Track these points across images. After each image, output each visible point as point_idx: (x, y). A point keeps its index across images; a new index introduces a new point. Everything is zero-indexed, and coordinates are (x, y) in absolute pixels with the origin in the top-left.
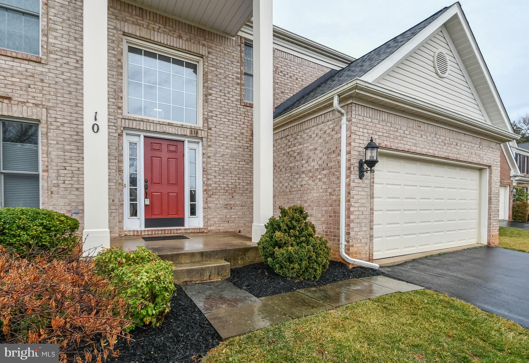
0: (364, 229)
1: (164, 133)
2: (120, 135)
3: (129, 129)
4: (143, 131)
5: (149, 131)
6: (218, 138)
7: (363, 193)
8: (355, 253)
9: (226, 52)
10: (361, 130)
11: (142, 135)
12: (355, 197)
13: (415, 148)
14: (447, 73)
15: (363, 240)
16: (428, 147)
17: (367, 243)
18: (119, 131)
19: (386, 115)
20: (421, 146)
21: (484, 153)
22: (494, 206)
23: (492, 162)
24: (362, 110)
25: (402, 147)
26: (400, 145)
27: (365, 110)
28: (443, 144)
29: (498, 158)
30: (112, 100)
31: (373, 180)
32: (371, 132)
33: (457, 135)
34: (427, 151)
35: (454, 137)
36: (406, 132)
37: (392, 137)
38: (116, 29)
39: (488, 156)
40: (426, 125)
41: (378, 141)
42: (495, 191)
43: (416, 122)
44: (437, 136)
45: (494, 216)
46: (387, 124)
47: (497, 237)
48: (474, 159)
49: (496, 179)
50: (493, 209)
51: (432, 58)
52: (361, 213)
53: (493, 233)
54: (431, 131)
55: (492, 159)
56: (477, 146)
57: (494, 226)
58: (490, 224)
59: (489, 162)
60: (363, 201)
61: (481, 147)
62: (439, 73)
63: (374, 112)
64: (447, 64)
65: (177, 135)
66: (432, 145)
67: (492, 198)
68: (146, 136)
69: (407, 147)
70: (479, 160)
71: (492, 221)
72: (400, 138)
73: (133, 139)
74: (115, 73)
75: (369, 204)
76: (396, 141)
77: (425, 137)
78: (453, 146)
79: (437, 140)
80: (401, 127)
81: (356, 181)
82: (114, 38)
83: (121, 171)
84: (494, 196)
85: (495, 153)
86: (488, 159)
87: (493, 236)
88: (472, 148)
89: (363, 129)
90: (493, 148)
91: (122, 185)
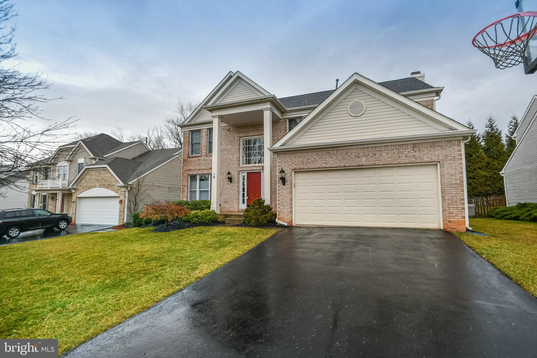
0: (286, 208)
1: (252, 170)
2: (239, 174)
3: (241, 171)
4: (246, 171)
5: (247, 170)
6: (274, 168)
7: (285, 192)
8: (281, 218)
9: (278, 128)
10: (283, 164)
11: (246, 172)
12: (280, 193)
13: (325, 165)
14: (363, 112)
15: (286, 213)
16: (339, 162)
17: (288, 215)
18: (238, 172)
19: (300, 153)
20: (332, 163)
21: (422, 153)
22: (450, 195)
23: (442, 158)
24: (284, 155)
25: (313, 166)
26: (311, 166)
27: (286, 155)
28: (357, 157)
29: (455, 153)
30: (236, 162)
31: (291, 185)
32: (290, 163)
33: (374, 149)
34: (337, 165)
35: (370, 150)
36: (316, 158)
37: (305, 163)
38: (237, 137)
39: (434, 154)
40: (335, 151)
41: (295, 167)
42: (451, 182)
43: (325, 151)
44: (348, 154)
45: (451, 204)
46: (301, 158)
47: (462, 224)
48: (403, 160)
49: (454, 171)
50: (446, 197)
51: (346, 109)
52: (284, 200)
53: (451, 219)
54: (341, 153)
55: (441, 156)
56: (409, 150)
57: (452, 213)
58: (443, 211)
59: (435, 158)
60: (286, 195)
61: (415, 149)
62: (353, 115)
63: (291, 154)
64: (363, 106)
65: (257, 170)
66: (343, 160)
67: (444, 188)
68: (247, 173)
69: (318, 166)
70: (414, 160)
71: (447, 208)
72: (311, 162)
73: (244, 174)
74: (237, 152)
75: (289, 197)
76: (309, 164)
77: (335, 157)
78: (369, 157)
79: (349, 156)
80: (313, 156)
81: (281, 186)
82: (237, 140)
83: (238, 187)
84: (448, 186)
85: (449, 149)
86: (433, 156)
87: (450, 222)
88: (399, 153)
89: (285, 163)
90: (442, 146)
91: (239, 192)
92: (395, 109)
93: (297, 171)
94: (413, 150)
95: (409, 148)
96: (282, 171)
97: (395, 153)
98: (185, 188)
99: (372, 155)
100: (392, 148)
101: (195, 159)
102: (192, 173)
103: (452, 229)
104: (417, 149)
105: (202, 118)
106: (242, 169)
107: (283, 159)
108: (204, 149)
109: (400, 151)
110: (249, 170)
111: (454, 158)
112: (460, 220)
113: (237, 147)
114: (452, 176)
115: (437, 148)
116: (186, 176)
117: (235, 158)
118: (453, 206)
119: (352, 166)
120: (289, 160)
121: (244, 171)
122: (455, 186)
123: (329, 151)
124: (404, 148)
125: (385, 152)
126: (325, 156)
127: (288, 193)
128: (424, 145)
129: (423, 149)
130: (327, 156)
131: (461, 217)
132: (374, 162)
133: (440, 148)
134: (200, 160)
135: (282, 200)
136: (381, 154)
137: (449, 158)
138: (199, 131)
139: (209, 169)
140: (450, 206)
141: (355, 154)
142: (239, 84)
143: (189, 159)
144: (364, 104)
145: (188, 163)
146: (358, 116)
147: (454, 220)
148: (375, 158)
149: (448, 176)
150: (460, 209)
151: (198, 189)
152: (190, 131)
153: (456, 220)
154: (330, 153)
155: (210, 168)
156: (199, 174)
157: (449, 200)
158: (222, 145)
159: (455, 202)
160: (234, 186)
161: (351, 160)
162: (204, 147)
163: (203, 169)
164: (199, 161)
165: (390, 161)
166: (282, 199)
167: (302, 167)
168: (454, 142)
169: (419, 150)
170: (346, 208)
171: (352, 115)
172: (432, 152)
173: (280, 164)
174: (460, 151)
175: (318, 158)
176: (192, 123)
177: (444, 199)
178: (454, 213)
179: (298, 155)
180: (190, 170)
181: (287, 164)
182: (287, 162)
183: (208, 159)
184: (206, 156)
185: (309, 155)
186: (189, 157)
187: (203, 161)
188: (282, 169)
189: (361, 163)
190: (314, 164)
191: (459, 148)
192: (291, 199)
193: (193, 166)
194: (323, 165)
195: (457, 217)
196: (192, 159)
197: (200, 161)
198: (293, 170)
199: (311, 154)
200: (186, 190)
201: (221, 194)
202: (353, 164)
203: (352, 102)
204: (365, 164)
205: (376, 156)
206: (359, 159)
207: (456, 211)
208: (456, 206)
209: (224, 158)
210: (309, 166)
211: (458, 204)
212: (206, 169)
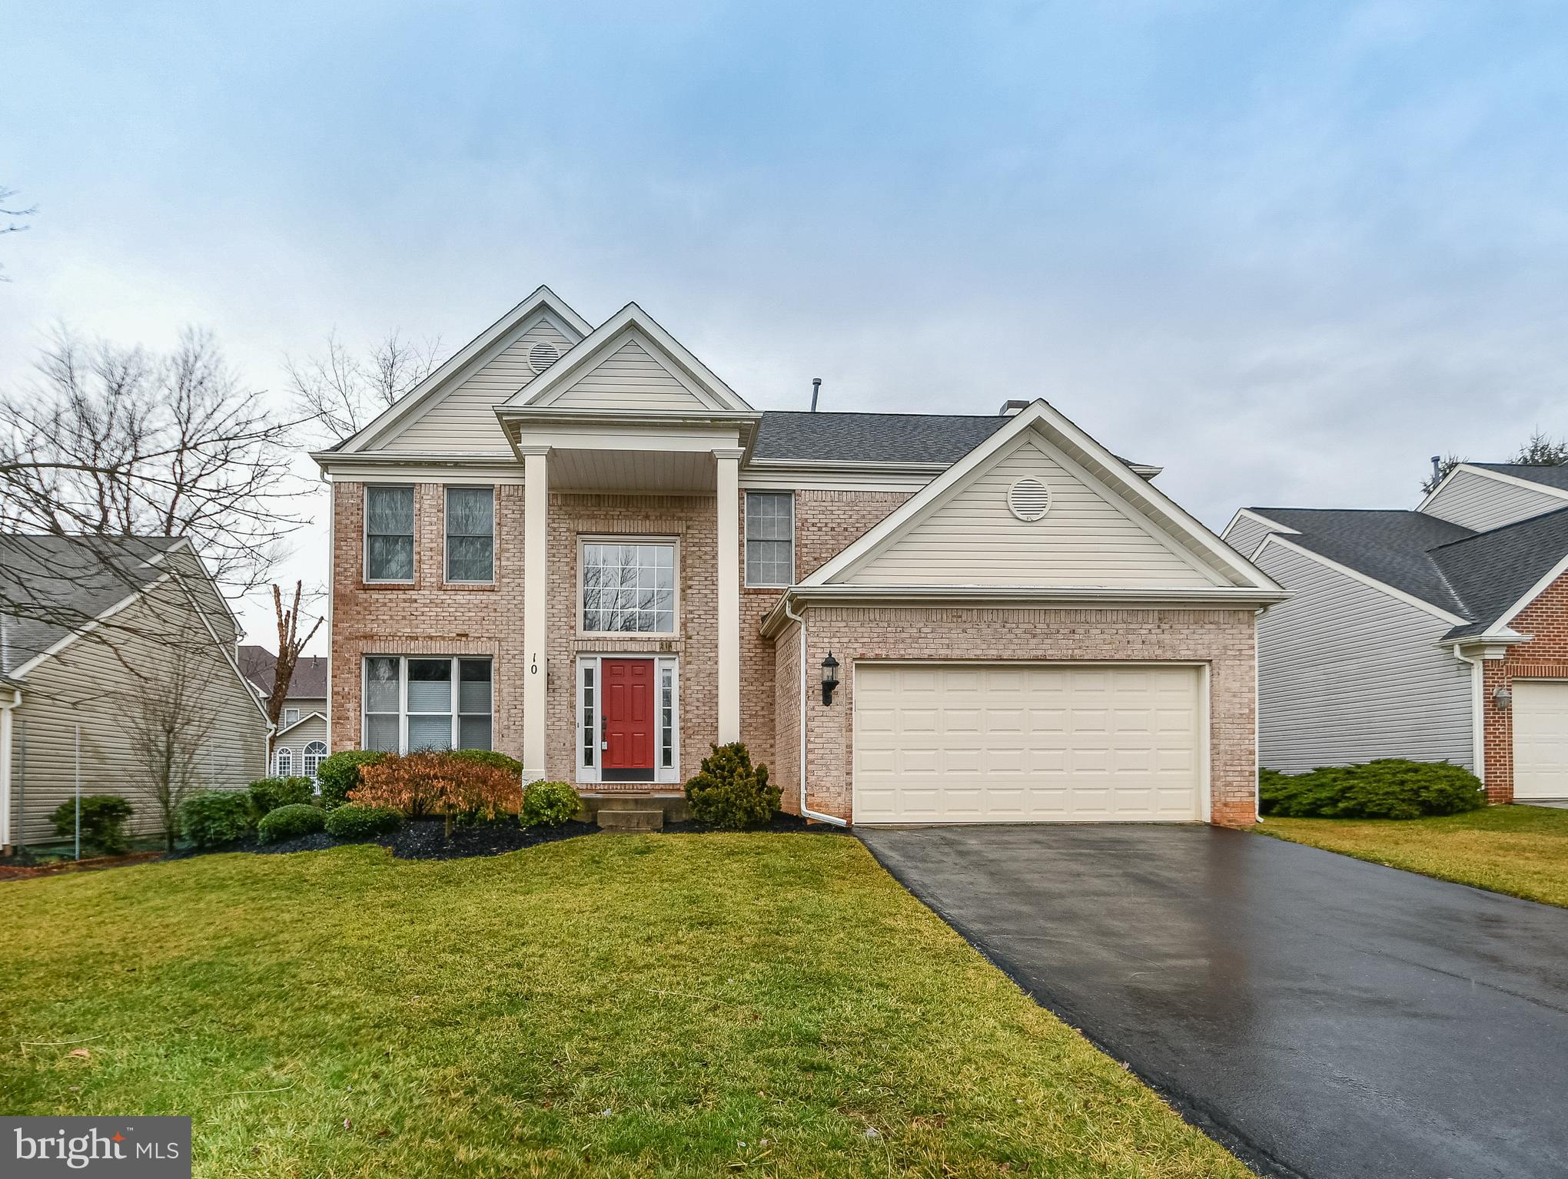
0: (835, 773)
1: (625, 652)
2: (573, 662)
4: (599, 652)
6: (702, 650)
7: (831, 724)
8: (817, 805)
10: (826, 640)
11: (599, 657)
12: (816, 730)
13: (949, 652)
14: (1046, 510)
15: (832, 789)
16: (984, 646)
17: (839, 794)
18: (572, 657)
19: (877, 611)
20: (964, 646)
21: (1178, 636)
22: (1228, 742)
23: (1216, 652)
24: (829, 613)
25: (915, 653)
26: (909, 651)
27: (834, 612)
28: (1029, 636)
29: (1243, 641)
30: (566, 619)
31: (850, 706)
32: (846, 640)
33: (1073, 616)
34: (979, 652)
35: (1063, 620)
36: (925, 630)
37: (892, 641)
38: (568, 530)
39: (1200, 642)
40: (975, 612)
41: (860, 651)
42: (1232, 711)
43: (949, 612)
44: (1008, 625)
45: (1229, 763)
46: (881, 624)
47: (1250, 810)
48: (1138, 651)
49: (1238, 684)
50: (1222, 747)
51: (1002, 496)
52: (828, 751)
53: (1228, 799)
54: (990, 620)
55: (1214, 647)
56: (1150, 626)
57: (1230, 784)
58: (1213, 779)
59: (1202, 653)
60: (833, 735)
61: (1164, 626)
62: (1021, 517)
63: (850, 612)
64: (1045, 495)
65: (643, 652)
66: (994, 641)
67: (1217, 726)
68: (602, 659)
69: (927, 652)
70: (1159, 652)
71: (1222, 773)
72: (910, 640)
73: (589, 664)
74: (567, 585)
75: (843, 741)
76: (901, 646)
77: (974, 631)
78: (1060, 636)
79: (1010, 631)
80: (914, 623)
81: (817, 708)
82: (567, 543)
83: (572, 706)
84: (1227, 721)
85: (1231, 632)
86: (1200, 647)
87: (1226, 805)
88: (1128, 631)
89: (831, 638)
90: (1217, 623)
91: (573, 724)
92: (1119, 516)
93: (865, 665)
94: (1159, 627)
95: (1150, 621)
96: (831, 663)
97: (1121, 632)
98: (348, 706)
99: (1066, 631)
100: (1114, 618)
101: (392, 595)
102: (378, 648)
103: (1229, 821)
104: (1167, 626)
105: (417, 440)
106: (589, 646)
107: (825, 624)
108: (431, 562)
109: (1131, 626)
110: (607, 652)
111: (1241, 655)
112: (1245, 799)
113: (566, 568)
114: (1234, 696)
115: (1207, 626)
116: (353, 659)
117: (560, 607)
118: (1233, 769)
119: (1018, 660)
120: (842, 630)
121: (594, 652)
122: (1238, 721)
123: (960, 613)
124: (1140, 620)
125: (1099, 626)
126: (949, 625)
127: (841, 731)
128: (1181, 618)
129: (1180, 626)
130: (952, 625)
131: (1247, 794)
132: (1070, 652)
133: (1212, 626)
134: (415, 601)
135: (822, 751)
136: (1087, 631)
137: (1230, 653)
138: (408, 490)
139: (452, 639)
140: (1228, 768)
141: (1026, 626)
142: (626, 349)
143: (362, 595)
144: (1049, 490)
145: (358, 608)
146: (1032, 521)
147: (1233, 800)
148: (1074, 640)
149: (1227, 696)
150: (1247, 774)
151: (403, 712)
152: (364, 484)
153: (1238, 799)
154: (960, 617)
155: (458, 635)
156: (406, 655)
157: (1226, 753)
158: (507, 555)
159: (1238, 757)
160: (556, 703)
161: (1016, 641)
162: (430, 553)
163: (431, 638)
164: (407, 604)
165: (1106, 652)
166: (821, 746)
167: (884, 653)
168: (1241, 615)
169: (1171, 627)
170: (993, 773)
171: (1018, 514)
172: (1197, 637)
173: (815, 640)
174: (1251, 637)
175: (929, 630)
176: (374, 453)
177: (1217, 751)
178: (1235, 784)
179: (872, 617)
180: (369, 637)
181: (837, 640)
182: (838, 635)
183: (450, 601)
184: (440, 589)
185: (903, 618)
186: (366, 588)
187: (425, 605)
188: (830, 655)
189: (1040, 653)
190: (916, 645)
191: (1250, 631)
192: (849, 746)
193: (384, 621)
194: (943, 652)
195: (1239, 794)
196: (375, 596)
197: (415, 605)
198: (854, 659)
199: (908, 618)
200: (351, 714)
201: (505, 732)
202: (1020, 654)
203: (1019, 480)
204: (1049, 655)
205: (1077, 637)
206: (1035, 641)
207: (1239, 779)
208: (1239, 768)
209: (516, 602)
210: (902, 652)
211: (1243, 763)
212: (443, 638)
